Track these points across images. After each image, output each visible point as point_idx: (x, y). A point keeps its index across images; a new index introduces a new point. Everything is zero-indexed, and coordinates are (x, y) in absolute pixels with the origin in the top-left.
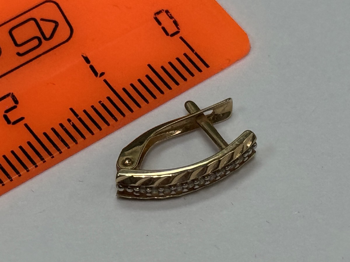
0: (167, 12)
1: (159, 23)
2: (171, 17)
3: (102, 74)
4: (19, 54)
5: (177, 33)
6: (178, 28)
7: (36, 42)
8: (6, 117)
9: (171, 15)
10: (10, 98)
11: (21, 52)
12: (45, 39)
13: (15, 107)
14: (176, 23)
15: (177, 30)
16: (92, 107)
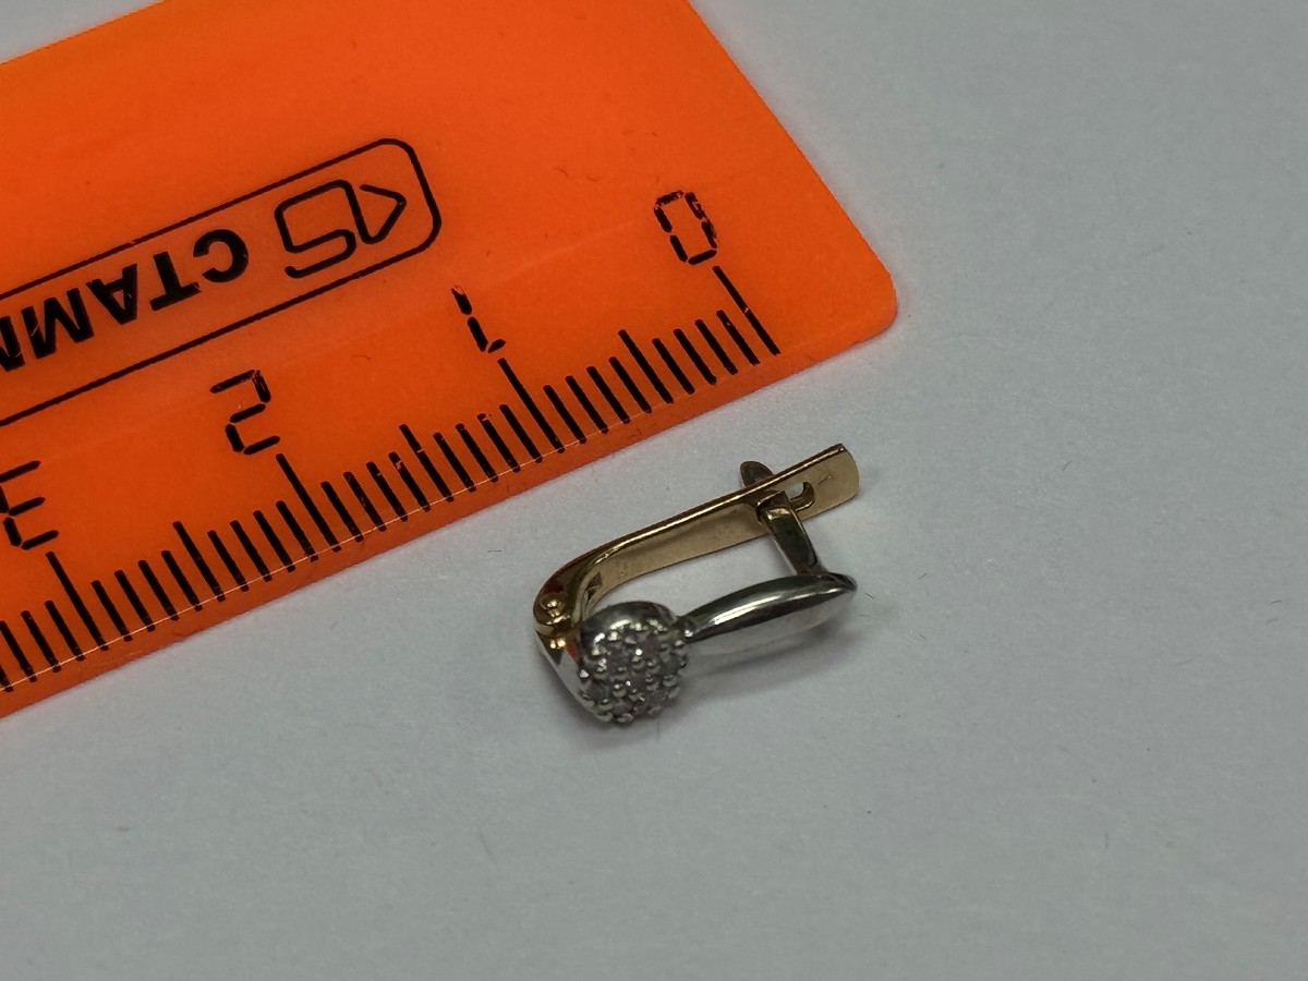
0: (691, 198)
1: (667, 226)
2: (700, 214)
3: (499, 344)
4: (291, 272)
5: (710, 254)
6: (714, 245)
7: (340, 245)
8: (232, 434)
9: (699, 206)
10: (249, 385)
11: (299, 267)
12: (367, 239)
13: (259, 409)
14: (708, 229)
15: (708, 247)
16: (460, 428)
